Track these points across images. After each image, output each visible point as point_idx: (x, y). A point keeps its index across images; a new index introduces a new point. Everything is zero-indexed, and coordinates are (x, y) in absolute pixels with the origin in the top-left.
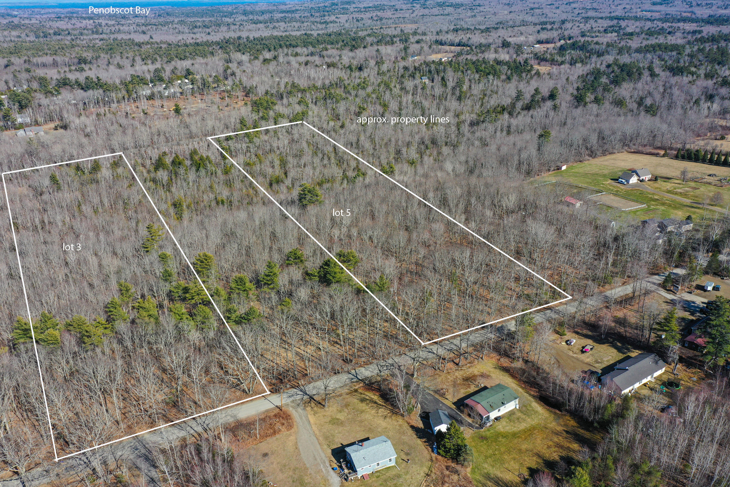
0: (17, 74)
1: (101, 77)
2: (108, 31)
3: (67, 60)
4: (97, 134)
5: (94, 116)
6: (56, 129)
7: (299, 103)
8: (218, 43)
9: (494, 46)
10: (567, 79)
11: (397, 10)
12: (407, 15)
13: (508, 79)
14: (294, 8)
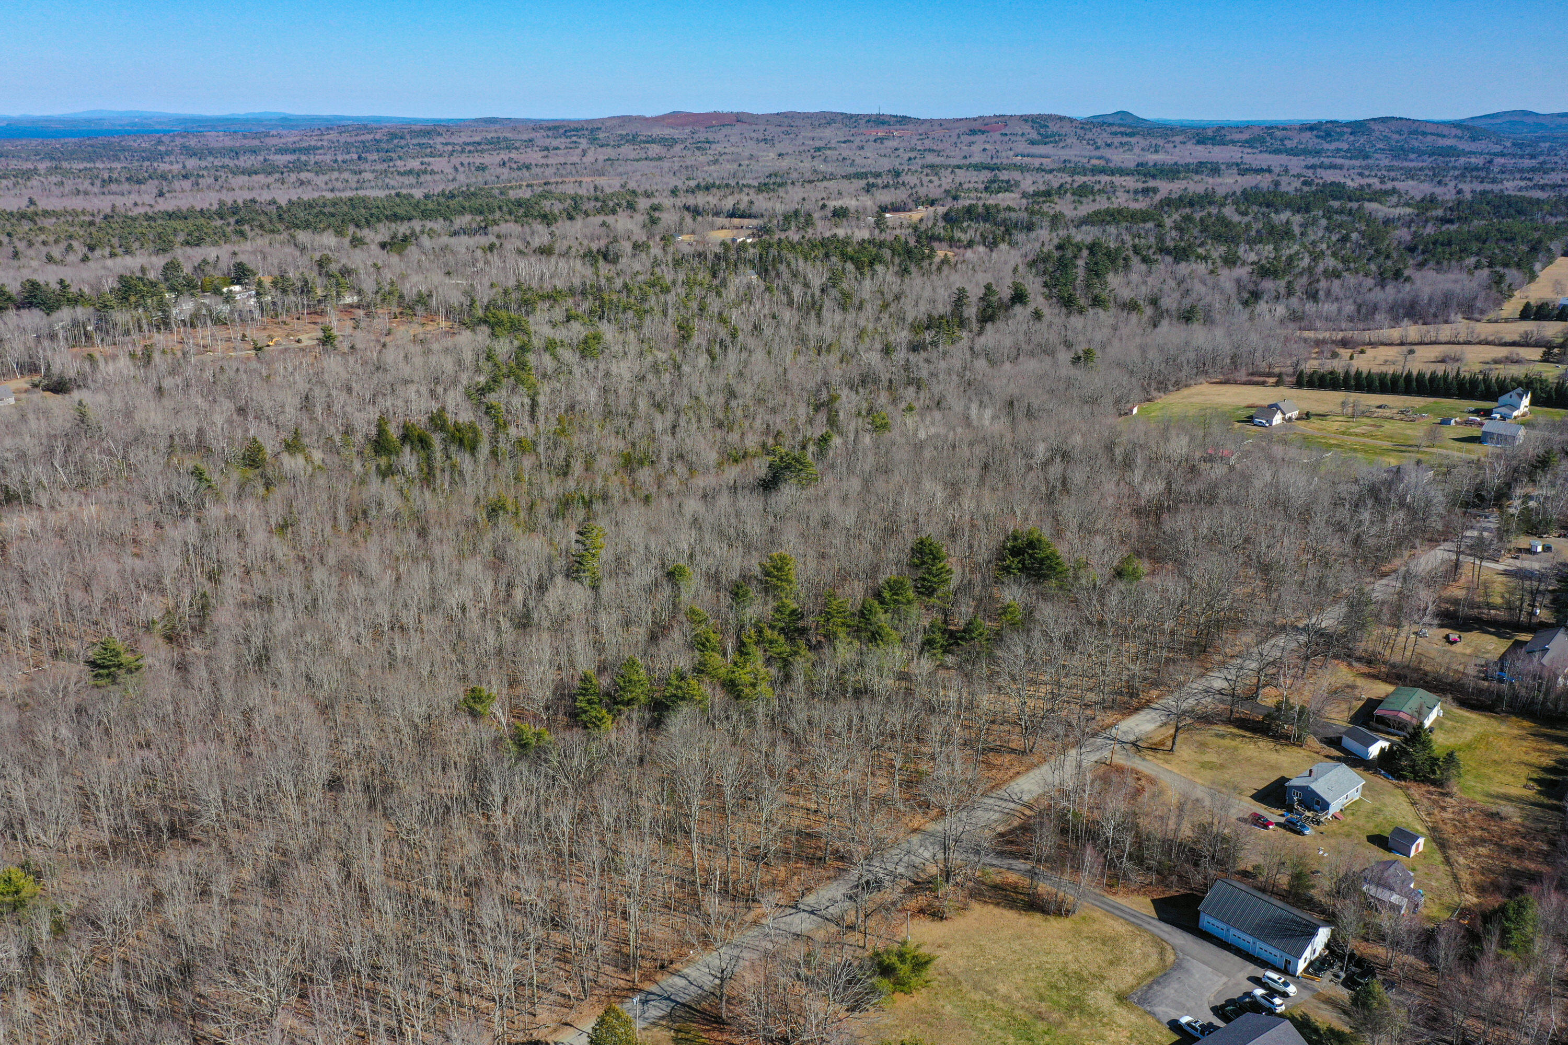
9: (816, 216)
10: (1015, 270)
11: (547, 149)
12: (576, 159)
13: (905, 271)
14: (304, 144)
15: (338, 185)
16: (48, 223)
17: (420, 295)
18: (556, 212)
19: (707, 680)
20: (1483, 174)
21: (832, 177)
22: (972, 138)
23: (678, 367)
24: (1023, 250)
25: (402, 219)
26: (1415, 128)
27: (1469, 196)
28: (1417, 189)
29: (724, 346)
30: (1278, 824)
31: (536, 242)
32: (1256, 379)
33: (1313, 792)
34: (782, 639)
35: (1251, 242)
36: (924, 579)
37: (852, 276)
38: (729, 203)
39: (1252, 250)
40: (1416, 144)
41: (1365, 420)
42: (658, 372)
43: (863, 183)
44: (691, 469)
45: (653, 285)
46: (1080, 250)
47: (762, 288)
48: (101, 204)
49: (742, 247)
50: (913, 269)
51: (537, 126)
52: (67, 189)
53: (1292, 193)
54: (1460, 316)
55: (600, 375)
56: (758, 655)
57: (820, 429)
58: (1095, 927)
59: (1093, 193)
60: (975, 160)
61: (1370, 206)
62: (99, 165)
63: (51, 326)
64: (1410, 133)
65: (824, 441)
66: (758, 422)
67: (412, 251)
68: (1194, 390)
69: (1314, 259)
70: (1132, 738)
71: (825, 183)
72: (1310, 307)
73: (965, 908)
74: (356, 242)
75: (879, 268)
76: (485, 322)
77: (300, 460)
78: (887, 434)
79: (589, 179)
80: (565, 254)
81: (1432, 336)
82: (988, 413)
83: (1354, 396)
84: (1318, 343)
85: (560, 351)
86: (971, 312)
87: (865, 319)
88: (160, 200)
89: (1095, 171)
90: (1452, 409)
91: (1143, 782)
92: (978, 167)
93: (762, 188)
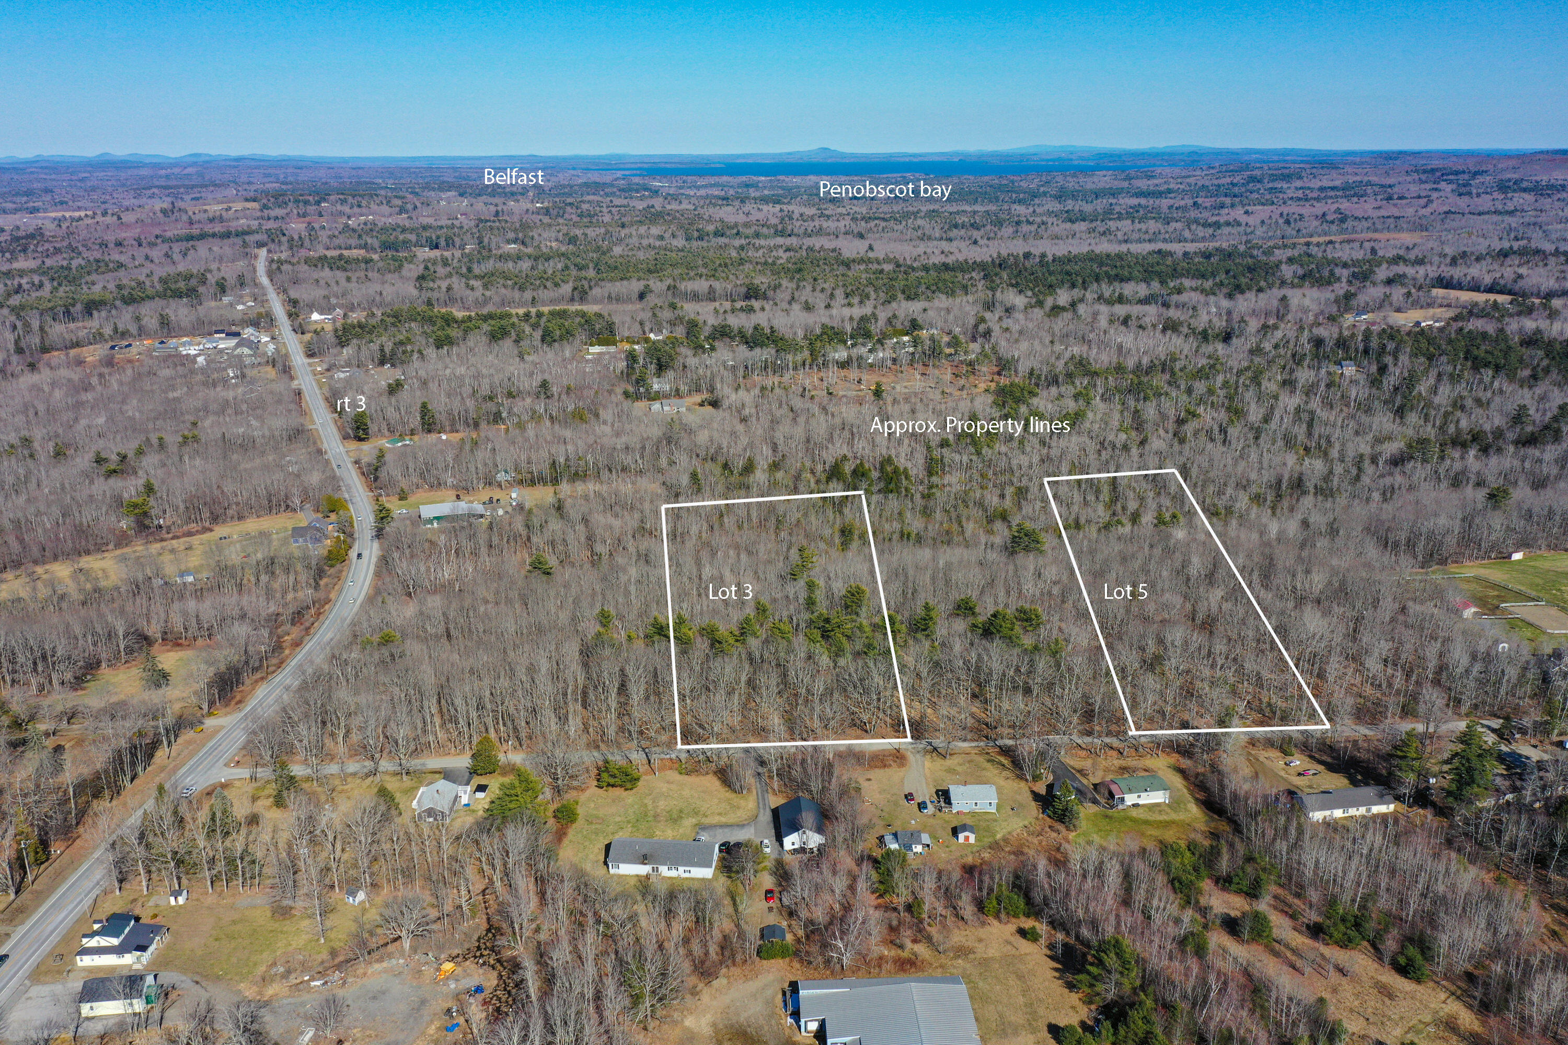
0: (657, 311)
1: (776, 327)
2: (802, 231)
3: (729, 287)
4: (758, 419)
5: (757, 391)
6: (701, 404)
7: (1076, 397)
8: (981, 266)
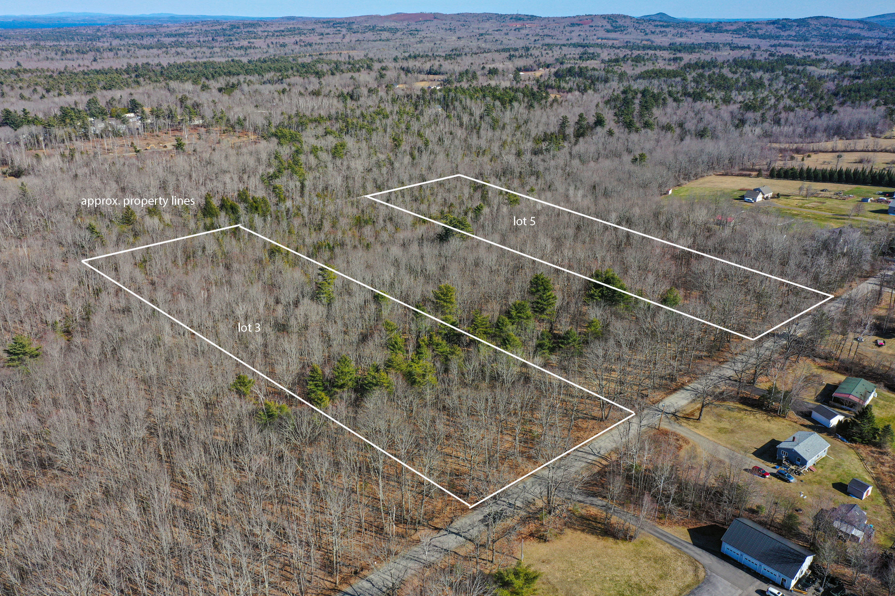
9: (479, 73)
10: (597, 105)
11: (322, 34)
12: (339, 40)
13: (531, 106)
14: (182, 32)
15: (199, 55)
16: (26, 76)
17: (239, 119)
18: (325, 70)
19: (393, 371)
20: (876, 50)
21: (489, 51)
22: (572, 28)
23: (392, 164)
24: (602, 94)
25: (234, 74)
26: (835, 23)
27: (869, 63)
28: (838, 59)
29: (420, 151)
30: (772, 474)
31: (311, 88)
32: (745, 173)
33: (796, 453)
34: (444, 343)
35: (740, 90)
36: (538, 303)
37: (499, 109)
38: (427, 66)
39: (740, 94)
40: (836, 32)
41: (814, 198)
42: (380, 166)
43: (507, 54)
44: (397, 227)
45: (378, 114)
46: (636, 94)
47: (445, 116)
48: (60, 65)
49: (433, 92)
50: (536, 105)
51: (317, 21)
52: (41, 57)
53: (763, 61)
54: (870, 134)
55: (345, 167)
56: (428, 353)
57: (477, 203)
58: (650, 549)
59: (643, 60)
60: (574, 41)
61: (812, 68)
62: (62, 43)
63: (16, 137)
64: (832, 26)
65: (478, 209)
66: (439, 197)
67: (237, 93)
68: (707, 179)
69: (778, 100)
70: (673, 410)
71: (485, 54)
72: (776, 129)
73: (561, 532)
74: (205, 88)
75: (515, 104)
76: (276, 135)
77: (156, 220)
78: (518, 206)
79: (346, 52)
80: (327, 96)
81: (852, 147)
82: (580, 193)
83: (807, 184)
84: (781, 151)
85: (320, 153)
86: (570, 131)
87: (506, 135)
88: (94, 63)
89: (644, 48)
90: (868, 192)
91: (681, 442)
92: (576, 45)
93: (448, 57)
